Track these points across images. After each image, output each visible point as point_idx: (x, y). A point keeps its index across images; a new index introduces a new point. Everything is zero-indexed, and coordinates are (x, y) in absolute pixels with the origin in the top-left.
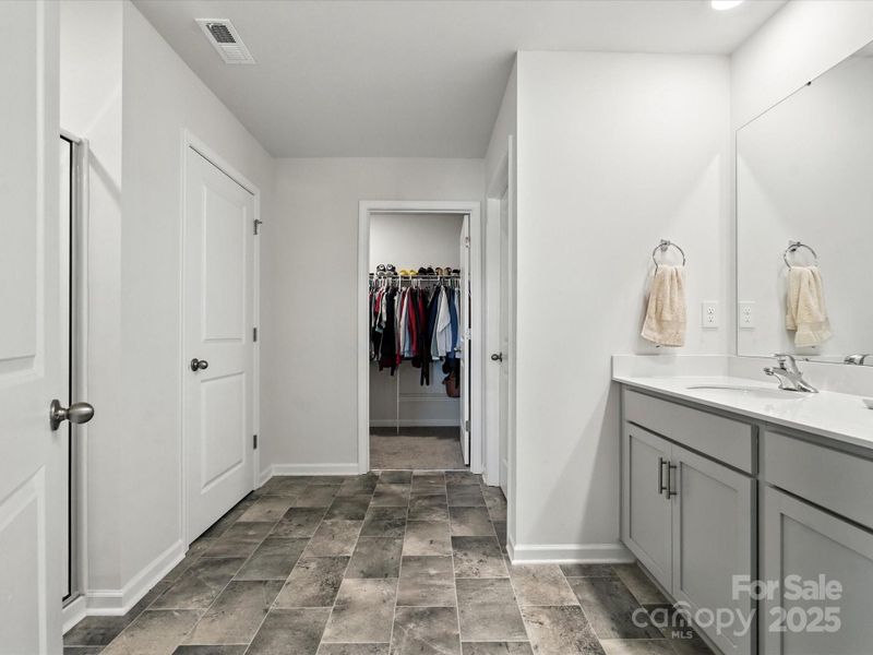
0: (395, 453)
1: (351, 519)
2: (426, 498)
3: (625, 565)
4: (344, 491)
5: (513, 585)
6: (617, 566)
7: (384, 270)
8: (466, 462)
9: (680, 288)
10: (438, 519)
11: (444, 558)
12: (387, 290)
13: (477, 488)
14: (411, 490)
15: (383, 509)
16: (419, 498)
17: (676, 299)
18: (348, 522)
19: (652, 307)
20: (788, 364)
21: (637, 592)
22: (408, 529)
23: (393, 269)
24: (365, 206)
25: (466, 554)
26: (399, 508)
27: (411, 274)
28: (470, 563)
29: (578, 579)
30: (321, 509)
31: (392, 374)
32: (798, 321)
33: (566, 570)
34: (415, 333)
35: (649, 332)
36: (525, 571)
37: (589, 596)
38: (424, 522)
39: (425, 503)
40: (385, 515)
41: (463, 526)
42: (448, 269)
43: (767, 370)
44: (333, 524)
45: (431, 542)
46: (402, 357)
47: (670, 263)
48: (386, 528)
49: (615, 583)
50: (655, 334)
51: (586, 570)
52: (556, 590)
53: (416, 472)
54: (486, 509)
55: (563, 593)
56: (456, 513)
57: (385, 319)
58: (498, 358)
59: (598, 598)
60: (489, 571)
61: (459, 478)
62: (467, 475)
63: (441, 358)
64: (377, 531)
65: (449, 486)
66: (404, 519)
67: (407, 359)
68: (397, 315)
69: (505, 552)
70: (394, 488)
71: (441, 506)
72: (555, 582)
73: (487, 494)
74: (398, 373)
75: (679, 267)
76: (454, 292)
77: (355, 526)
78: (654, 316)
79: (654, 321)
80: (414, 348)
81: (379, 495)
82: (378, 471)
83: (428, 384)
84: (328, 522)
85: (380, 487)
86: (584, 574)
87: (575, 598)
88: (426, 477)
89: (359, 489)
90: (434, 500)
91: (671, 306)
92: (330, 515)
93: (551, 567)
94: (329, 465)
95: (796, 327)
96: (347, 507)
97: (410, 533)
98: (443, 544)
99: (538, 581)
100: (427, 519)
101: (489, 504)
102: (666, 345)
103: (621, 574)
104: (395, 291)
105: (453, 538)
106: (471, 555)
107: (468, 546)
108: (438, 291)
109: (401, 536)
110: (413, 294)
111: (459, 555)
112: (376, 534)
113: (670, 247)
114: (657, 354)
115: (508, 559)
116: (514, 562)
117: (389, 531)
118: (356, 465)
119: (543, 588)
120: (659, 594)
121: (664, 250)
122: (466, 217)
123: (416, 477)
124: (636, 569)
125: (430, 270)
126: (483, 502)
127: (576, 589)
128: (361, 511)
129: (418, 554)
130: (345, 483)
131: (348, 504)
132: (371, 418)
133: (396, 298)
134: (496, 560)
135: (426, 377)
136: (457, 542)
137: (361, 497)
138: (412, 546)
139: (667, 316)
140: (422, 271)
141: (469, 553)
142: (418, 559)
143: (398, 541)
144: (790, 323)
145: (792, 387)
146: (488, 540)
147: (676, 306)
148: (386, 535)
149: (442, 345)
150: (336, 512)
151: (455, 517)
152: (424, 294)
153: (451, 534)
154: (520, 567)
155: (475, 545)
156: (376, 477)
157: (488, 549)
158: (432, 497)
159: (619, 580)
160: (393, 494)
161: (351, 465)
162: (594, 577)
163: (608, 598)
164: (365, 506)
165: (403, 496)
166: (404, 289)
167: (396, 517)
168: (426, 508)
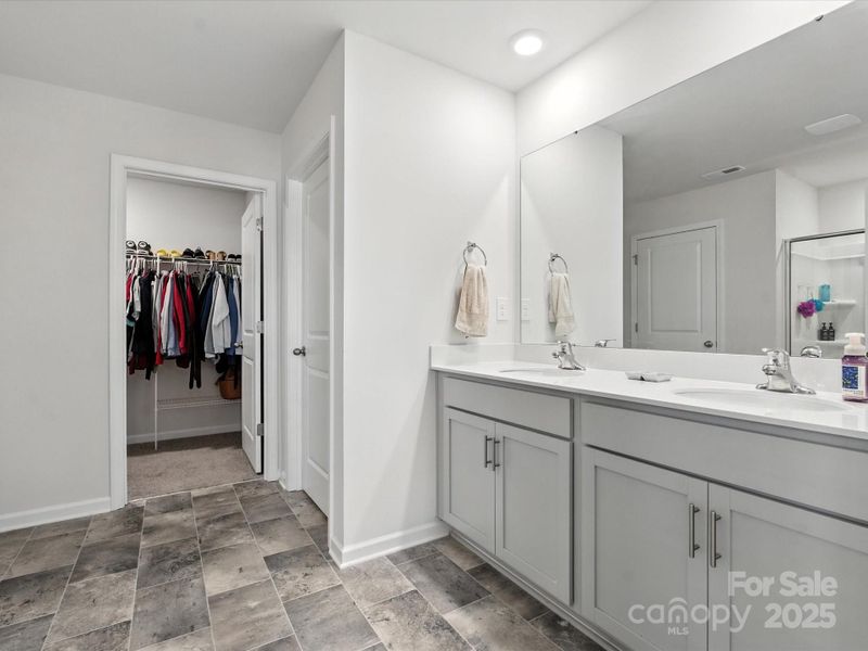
0: (160, 475)
1: (116, 571)
2: (218, 520)
3: (442, 539)
4: (94, 537)
5: (348, 589)
6: (435, 542)
7: (134, 247)
8: (258, 470)
9: (484, 286)
10: (239, 542)
11: (261, 585)
12: (140, 273)
13: (277, 496)
14: (195, 515)
15: (162, 547)
16: (209, 523)
17: (482, 295)
18: (113, 576)
19: (463, 302)
20: (567, 349)
21: (458, 561)
22: (206, 562)
23: (148, 247)
24: (120, 163)
25: (286, 573)
26: (187, 541)
27: (173, 256)
28: (293, 580)
29: (408, 564)
30: (62, 570)
31: (148, 377)
32: (558, 315)
33: (393, 558)
34: (182, 326)
35: (461, 324)
36: (355, 572)
37: (421, 578)
38: (223, 549)
39: (218, 526)
40: (167, 553)
41: (274, 543)
42: (222, 252)
43: (555, 355)
44: (88, 585)
45: (241, 570)
46: (165, 357)
47: (476, 262)
48: (174, 570)
49: (438, 558)
50: (466, 326)
51: (411, 553)
52: (390, 581)
53: (195, 493)
54: (294, 517)
55: (398, 582)
56: (260, 529)
57: (138, 308)
58: (301, 352)
59: (430, 576)
60: (319, 582)
61: (253, 489)
62: (261, 485)
63: (216, 355)
64: (161, 576)
65: (242, 500)
66: (195, 552)
67: (171, 358)
68: (157, 304)
69: (329, 557)
70: (170, 517)
71: (239, 525)
72: (388, 574)
73: (290, 501)
74: (155, 376)
75: (484, 267)
76: (232, 280)
77: (127, 578)
78: (464, 309)
79: (465, 314)
80: (181, 344)
81: (150, 531)
82: (141, 502)
83: (199, 385)
84: (79, 585)
85: (148, 521)
86: (410, 558)
87: (409, 583)
88: (211, 496)
89: (117, 528)
90: (230, 521)
91: (478, 301)
92: (79, 574)
93: (379, 560)
94: (62, 507)
95: (556, 319)
96: (105, 557)
97: (210, 567)
98: (255, 568)
99: (370, 578)
100: (227, 544)
101: (295, 511)
102: (474, 336)
103: (441, 548)
104: (151, 275)
105: (266, 558)
106: (293, 572)
107: (287, 562)
108: (212, 279)
109: (197, 574)
110: (179, 280)
111: (279, 575)
112: (163, 580)
113: (475, 249)
114: (465, 344)
115: (334, 564)
116: (343, 566)
117: (180, 572)
118: (107, 499)
119: (378, 584)
120: (475, 557)
121: (470, 251)
122: (257, 197)
123: (196, 499)
124: (452, 539)
125: (199, 253)
126: (289, 510)
127: (408, 575)
128: (128, 557)
129: (228, 589)
130: (92, 525)
131: (106, 553)
132: (128, 434)
133: (154, 283)
134: (322, 570)
135: (196, 378)
136: (271, 561)
137: (125, 539)
138: (216, 581)
139: (476, 310)
140: (188, 253)
141: (290, 570)
142: (230, 595)
143: (196, 581)
144: (552, 316)
145: (569, 366)
146: (307, 550)
147: (482, 301)
148: (176, 577)
149: (218, 339)
150: (89, 568)
151: (261, 534)
152: (193, 281)
153: (262, 555)
154: (349, 569)
155: (294, 559)
156: (141, 509)
157: (310, 559)
158: (224, 518)
159: (441, 554)
160: (171, 525)
161: (100, 500)
162: (419, 557)
163: (438, 574)
164: (134, 549)
165: (187, 524)
166: (165, 273)
167: (184, 552)
168: (222, 532)
